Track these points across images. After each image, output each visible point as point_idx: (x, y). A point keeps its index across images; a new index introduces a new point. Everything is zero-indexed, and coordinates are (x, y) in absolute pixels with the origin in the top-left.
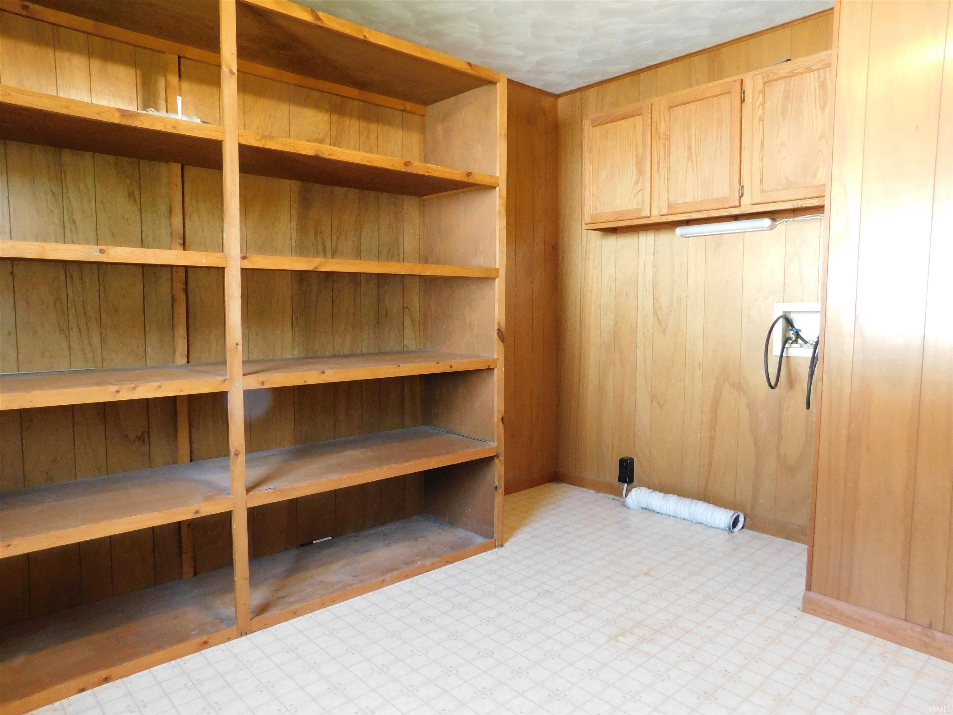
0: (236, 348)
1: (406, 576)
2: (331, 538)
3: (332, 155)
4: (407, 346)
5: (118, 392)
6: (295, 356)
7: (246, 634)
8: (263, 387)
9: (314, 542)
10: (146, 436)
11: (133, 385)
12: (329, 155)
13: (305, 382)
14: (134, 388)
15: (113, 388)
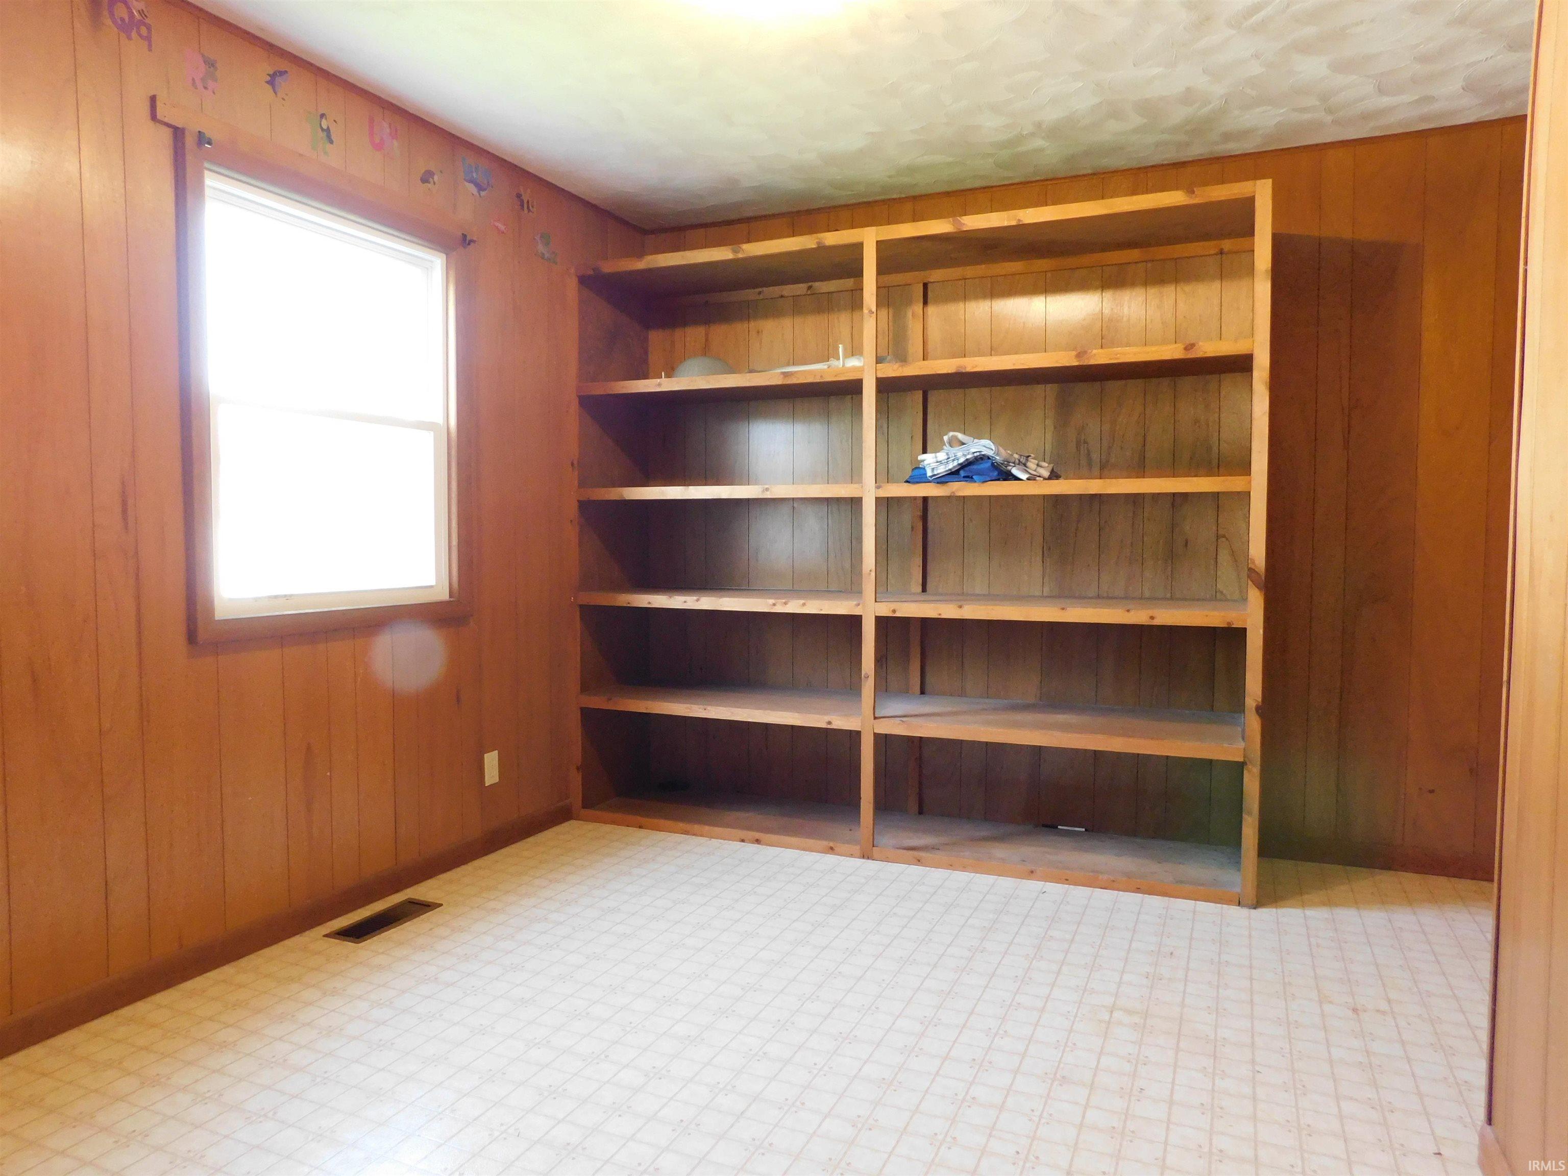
0: (870, 574)
1: (1067, 880)
2: (1084, 830)
3: (976, 366)
4: (1222, 592)
5: (774, 605)
6: (1045, 594)
7: (868, 858)
8: (894, 615)
9: (1059, 827)
10: (884, 660)
11: (784, 601)
12: (973, 367)
13: (940, 614)
14: (786, 603)
15: (771, 601)
